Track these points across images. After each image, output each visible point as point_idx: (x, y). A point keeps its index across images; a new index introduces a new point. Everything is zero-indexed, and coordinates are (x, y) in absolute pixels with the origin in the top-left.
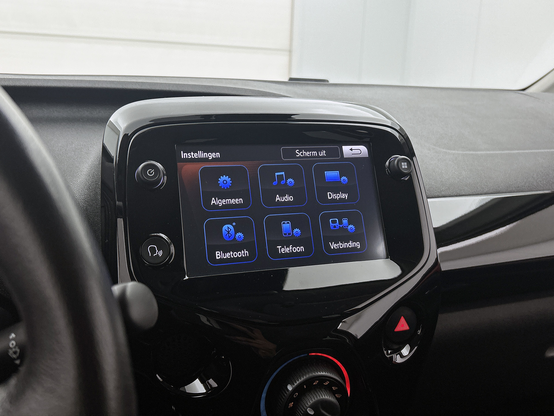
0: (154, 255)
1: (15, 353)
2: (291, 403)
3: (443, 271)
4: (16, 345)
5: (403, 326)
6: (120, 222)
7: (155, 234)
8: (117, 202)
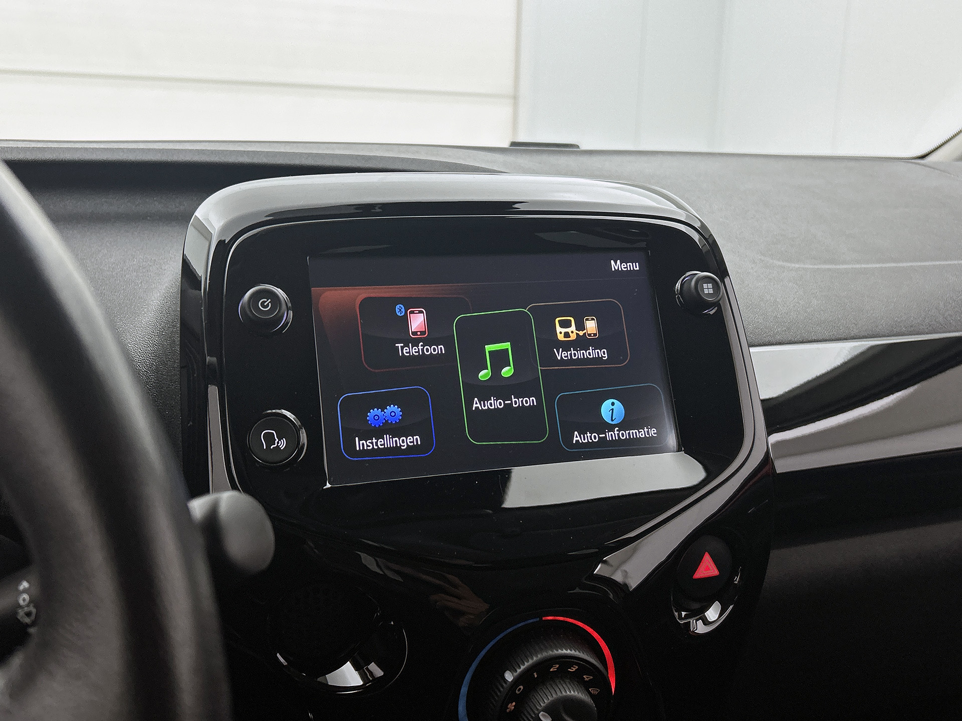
0: (272, 447)
1: (28, 614)
2: (512, 703)
3: (778, 474)
4: (31, 602)
5: (707, 568)
6: (213, 392)
7: (274, 411)
8: (208, 358)
